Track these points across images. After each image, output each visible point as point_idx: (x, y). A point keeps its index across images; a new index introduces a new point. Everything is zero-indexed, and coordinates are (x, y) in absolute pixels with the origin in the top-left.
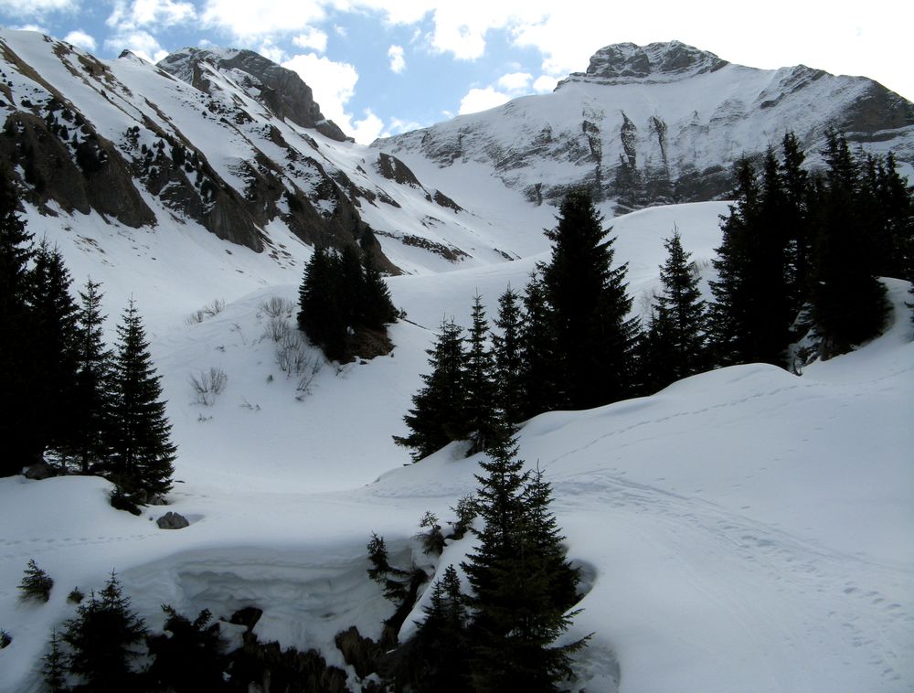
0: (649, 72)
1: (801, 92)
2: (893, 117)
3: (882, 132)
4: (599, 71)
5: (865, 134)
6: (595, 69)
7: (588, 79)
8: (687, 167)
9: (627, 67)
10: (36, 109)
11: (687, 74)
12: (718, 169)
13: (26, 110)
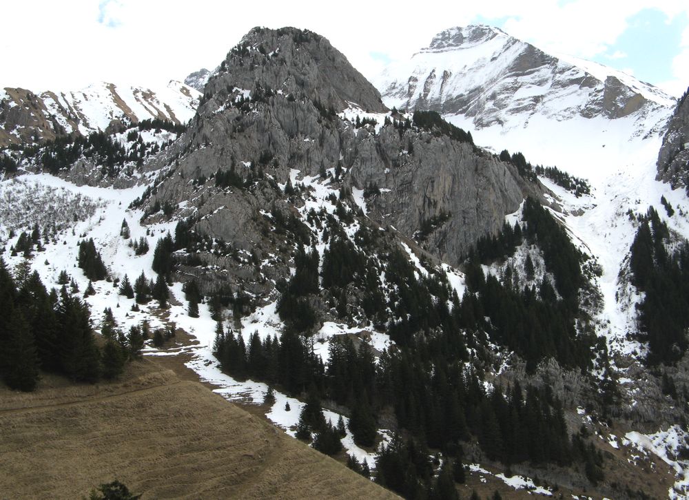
0: (462, 42)
1: (508, 51)
2: (535, 62)
3: (529, 70)
4: (435, 46)
5: (521, 72)
6: (434, 45)
7: (428, 51)
8: (449, 96)
9: (451, 42)
10: (119, 118)
11: (480, 42)
12: (462, 95)
13: (116, 119)
